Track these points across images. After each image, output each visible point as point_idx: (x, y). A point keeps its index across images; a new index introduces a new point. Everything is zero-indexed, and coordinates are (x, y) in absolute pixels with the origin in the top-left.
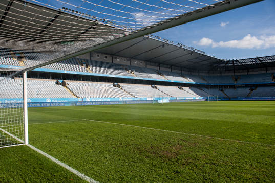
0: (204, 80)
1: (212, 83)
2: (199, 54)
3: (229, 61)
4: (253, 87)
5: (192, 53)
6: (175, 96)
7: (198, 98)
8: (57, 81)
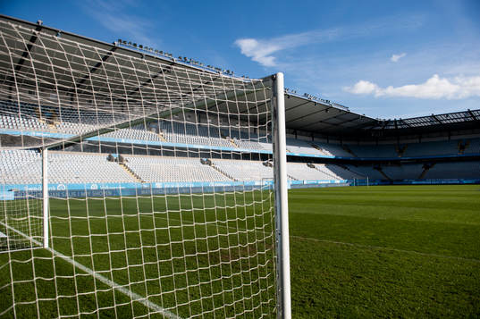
0: (350, 152)
1: (362, 157)
2: (340, 110)
3: (389, 121)
4: (428, 163)
5: (328, 109)
6: (301, 180)
7: (338, 182)
8: (110, 156)
